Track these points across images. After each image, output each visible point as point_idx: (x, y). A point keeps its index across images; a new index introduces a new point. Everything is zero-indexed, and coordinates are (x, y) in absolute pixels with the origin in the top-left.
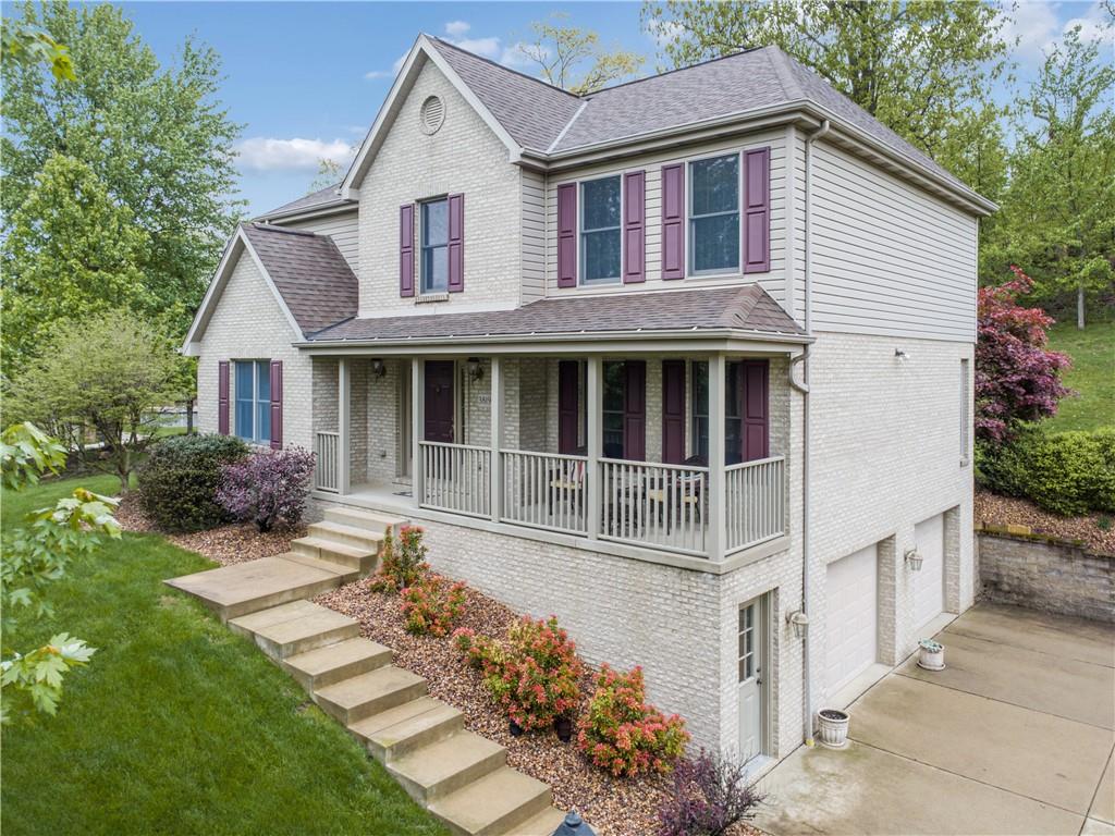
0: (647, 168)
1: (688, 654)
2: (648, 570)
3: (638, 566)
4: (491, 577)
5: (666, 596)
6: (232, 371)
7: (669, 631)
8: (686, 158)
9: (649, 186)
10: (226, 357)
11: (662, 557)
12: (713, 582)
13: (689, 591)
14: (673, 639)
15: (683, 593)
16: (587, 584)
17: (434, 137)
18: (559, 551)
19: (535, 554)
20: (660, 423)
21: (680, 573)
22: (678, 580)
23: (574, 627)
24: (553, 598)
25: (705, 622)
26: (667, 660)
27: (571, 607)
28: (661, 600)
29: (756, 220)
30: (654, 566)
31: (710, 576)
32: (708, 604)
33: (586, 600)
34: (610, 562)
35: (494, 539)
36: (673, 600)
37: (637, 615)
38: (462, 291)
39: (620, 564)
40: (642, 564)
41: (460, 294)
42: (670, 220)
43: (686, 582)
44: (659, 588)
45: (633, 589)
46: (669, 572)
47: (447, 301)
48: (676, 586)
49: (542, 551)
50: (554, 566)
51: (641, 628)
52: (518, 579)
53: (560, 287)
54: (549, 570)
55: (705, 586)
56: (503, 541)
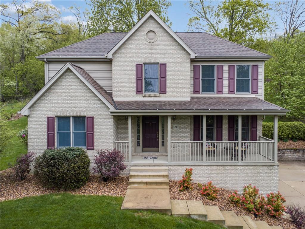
0: (224, 65)
1: (270, 186)
2: (258, 168)
3: (255, 167)
4: (204, 178)
5: (264, 173)
6: (56, 121)
7: (265, 181)
8: (236, 64)
9: (224, 69)
10: (51, 115)
11: (263, 164)
12: (277, 168)
13: (270, 171)
14: (266, 183)
15: (269, 172)
16: (239, 174)
17: (152, 44)
18: (230, 167)
19: (221, 169)
20: (227, 130)
21: (268, 167)
22: (267, 169)
23: (235, 186)
24: (228, 180)
25: (275, 177)
26: (264, 188)
27: (234, 181)
28: (263, 174)
29: (255, 81)
30: (260, 167)
31: (276, 166)
32: (275, 173)
33: (239, 178)
34: (247, 168)
35: (205, 167)
36: (266, 174)
37: (255, 179)
38: (166, 93)
39: (250, 168)
40: (257, 167)
41: (165, 95)
42: (231, 79)
43: (270, 169)
44: (262, 171)
45: (254, 173)
46: (265, 167)
47: (159, 96)
48: (267, 170)
49: (223, 168)
50: (228, 171)
51: (257, 182)
52: (215, 177)
53: (194, 94)
54: (227, 173)
55: (275, 169)
56: (208, 167)
